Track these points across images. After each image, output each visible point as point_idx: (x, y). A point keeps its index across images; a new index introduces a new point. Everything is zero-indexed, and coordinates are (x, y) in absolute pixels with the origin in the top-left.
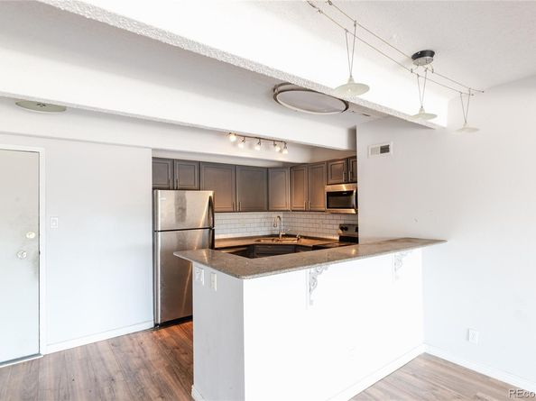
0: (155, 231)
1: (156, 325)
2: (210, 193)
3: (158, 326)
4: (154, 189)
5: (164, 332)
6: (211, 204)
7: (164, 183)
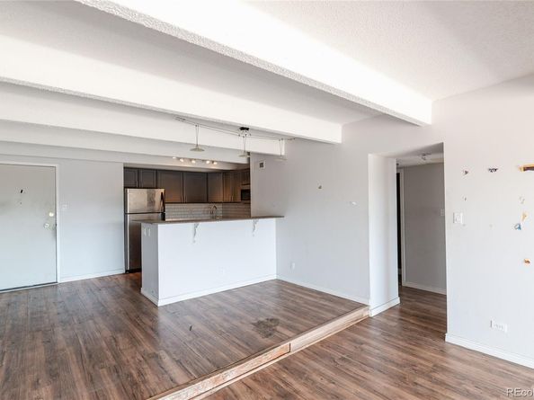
0: (126, 214)
1: (126, 271)
2: (163, 190)
3: (127, 272)
4: (125, 187)
5: (131, 275)
6: (162, 198)
7: (132, 184)
